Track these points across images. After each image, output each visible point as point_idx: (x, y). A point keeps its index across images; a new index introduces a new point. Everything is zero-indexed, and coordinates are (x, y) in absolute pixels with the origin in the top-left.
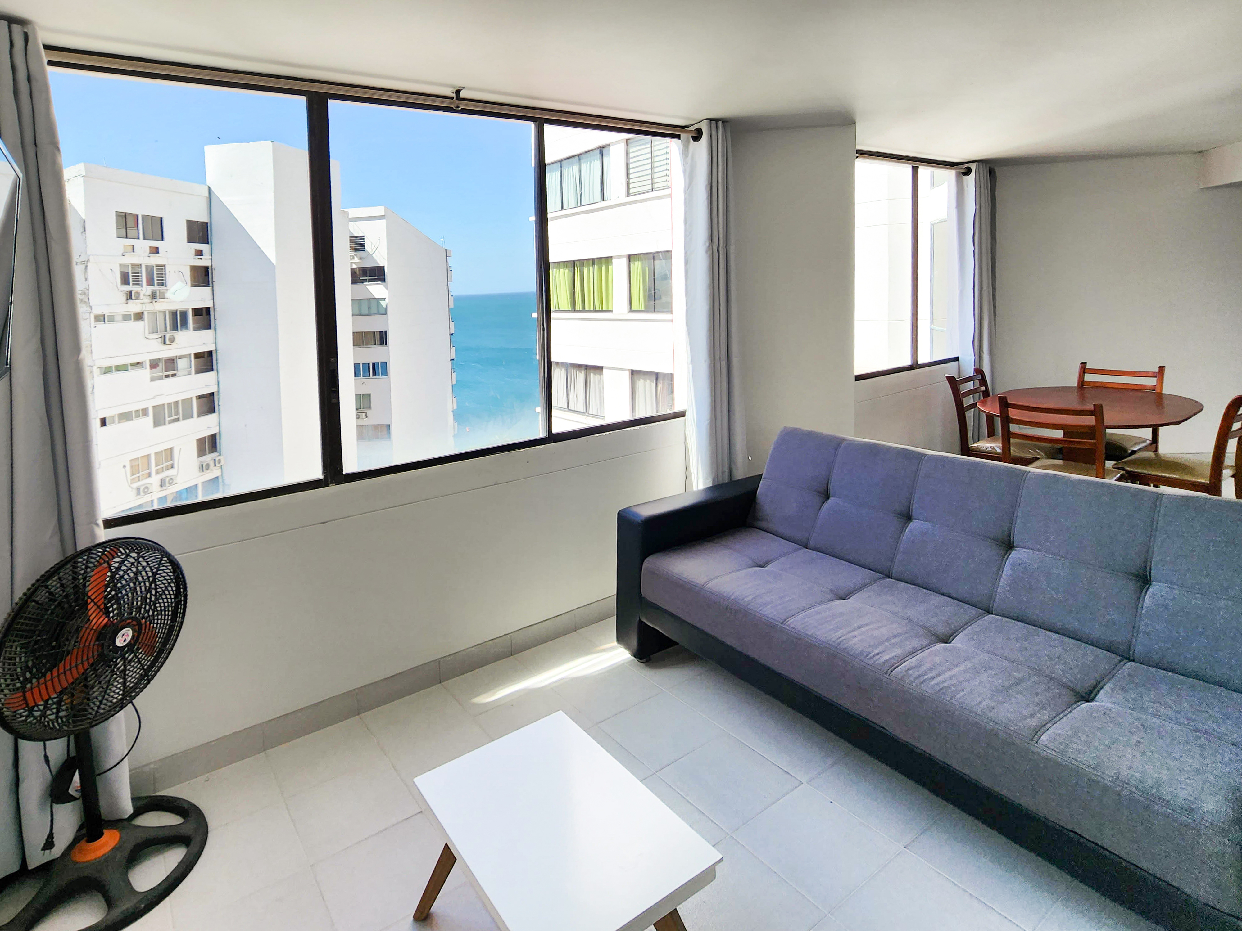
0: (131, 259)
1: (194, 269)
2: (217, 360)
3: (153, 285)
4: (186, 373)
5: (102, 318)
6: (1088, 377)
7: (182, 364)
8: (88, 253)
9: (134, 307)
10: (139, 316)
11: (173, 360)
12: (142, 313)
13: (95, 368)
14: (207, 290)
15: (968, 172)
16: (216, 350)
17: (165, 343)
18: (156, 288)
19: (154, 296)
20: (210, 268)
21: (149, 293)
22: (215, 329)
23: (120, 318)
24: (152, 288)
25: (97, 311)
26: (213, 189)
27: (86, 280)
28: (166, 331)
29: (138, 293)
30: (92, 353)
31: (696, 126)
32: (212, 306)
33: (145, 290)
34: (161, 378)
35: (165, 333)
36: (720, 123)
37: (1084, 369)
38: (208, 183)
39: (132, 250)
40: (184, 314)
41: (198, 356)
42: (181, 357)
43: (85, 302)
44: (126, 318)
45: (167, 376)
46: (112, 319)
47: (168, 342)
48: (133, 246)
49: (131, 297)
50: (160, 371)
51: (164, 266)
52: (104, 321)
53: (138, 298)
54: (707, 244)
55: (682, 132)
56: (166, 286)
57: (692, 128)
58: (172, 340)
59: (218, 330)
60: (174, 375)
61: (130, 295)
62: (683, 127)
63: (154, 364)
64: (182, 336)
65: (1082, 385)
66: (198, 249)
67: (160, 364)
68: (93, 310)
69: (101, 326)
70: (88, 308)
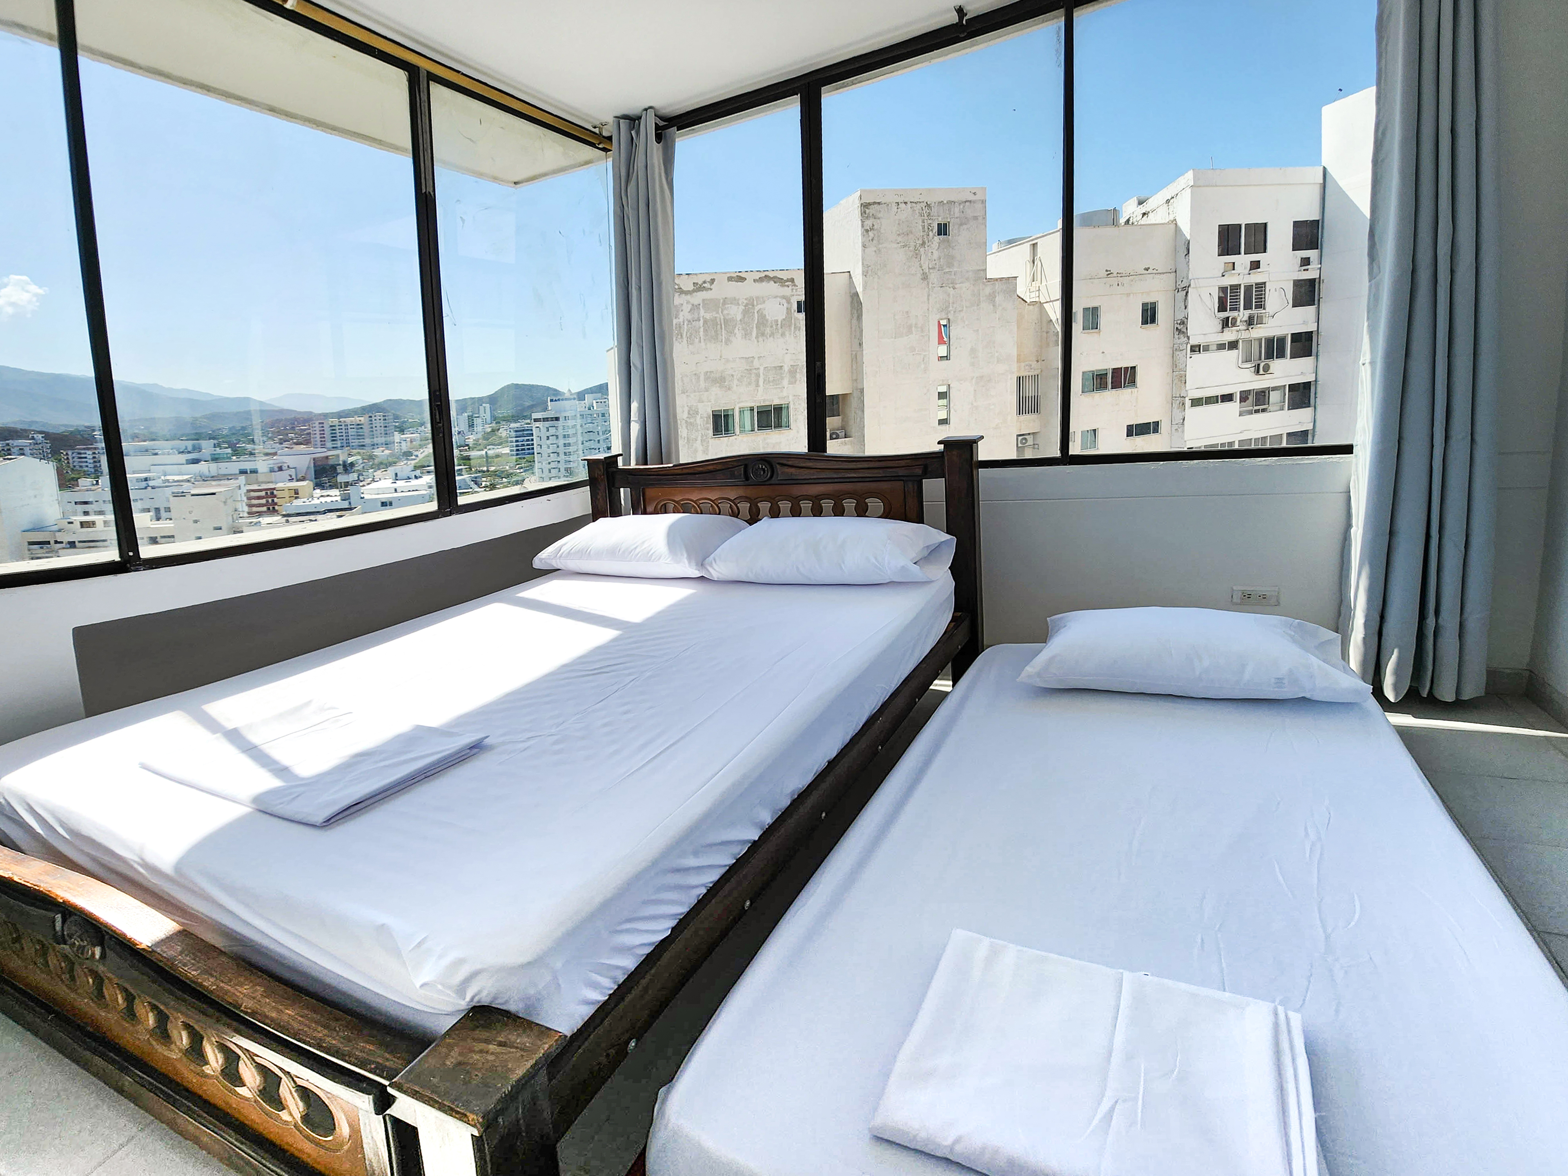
0: (1230, 280)
1: (1297, 284)
2: (1315, 394)
3: (1251, 308)
4: (1278, 408)
5: (1197, 349)
7: (1274, 397)
8: (1190, 278)
9: (1229, 335)
10: (1233, 345)
11: (1264, 392)
12: (1237, 341)
13: (1187, 399)
14: (1311, 309)
16: (1316, 381)
17: (1258, 372)
18: (1254, 311)
19: (1250, 322)
20: (1317, 281)
21: (1246, 318)
22: (1317, 356)
23: (1215, 347)
24: (1249, 311)
25: (1194, 341)
26: (1329, 169)
27: (1186, 308)
28: (1260, 359)
29: (1234, 319)
30: (1185, 383)
32: (1316, 329)
33: (1243, 315)
34: (1250, 412)
35: (1259, 362)
38: (1324, 163)
39: (1232, 268)
40: (1282, 340)
41: (1293, 388)
42: (1275, 389)
43: (1183, 332)
44: (1221, 347)
45: (1257, 411)
46: (1207, 349)
47: (1261, 372)
48: (1234, 263)
49: (1227, 325)
50: (1248, 405)
51: (1265, 283)
52: (1200, 351)
53: (1234, 325)
56: (1264, 309)
58: (1267, 369)
59: (1320, 358)
60: (1264, 410)
61: (1225, 323)
63: (1244, 396)
64: (1277, 365)
66: (1304, 257)
67: (1251, 397)
68: (1190, 341)
69: (1196, 356)
70: (1186, 339)
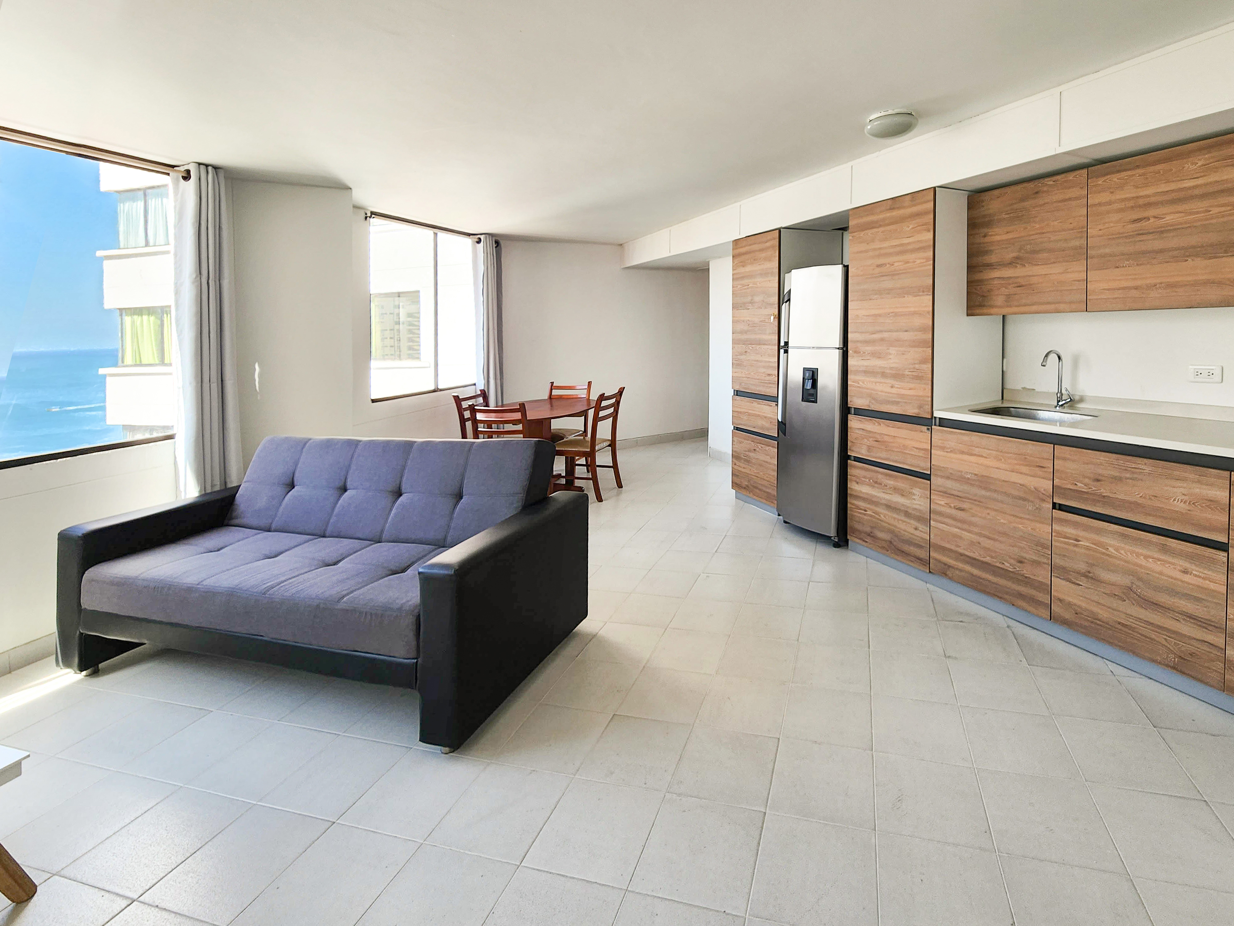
6: (555, 392)
15: (479, 241)
31: (186, 167)
36: (210, 168)
37: (552, 387)
54: (194, 276)
55: (172, 171)
57: (182, 169)
62: (173, 166)
65: (551, 397)
